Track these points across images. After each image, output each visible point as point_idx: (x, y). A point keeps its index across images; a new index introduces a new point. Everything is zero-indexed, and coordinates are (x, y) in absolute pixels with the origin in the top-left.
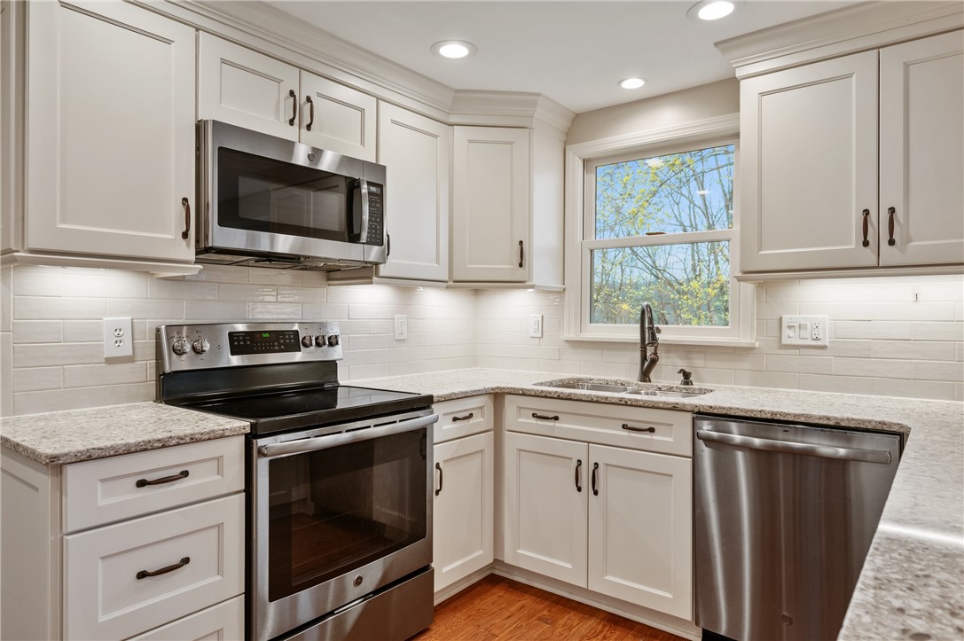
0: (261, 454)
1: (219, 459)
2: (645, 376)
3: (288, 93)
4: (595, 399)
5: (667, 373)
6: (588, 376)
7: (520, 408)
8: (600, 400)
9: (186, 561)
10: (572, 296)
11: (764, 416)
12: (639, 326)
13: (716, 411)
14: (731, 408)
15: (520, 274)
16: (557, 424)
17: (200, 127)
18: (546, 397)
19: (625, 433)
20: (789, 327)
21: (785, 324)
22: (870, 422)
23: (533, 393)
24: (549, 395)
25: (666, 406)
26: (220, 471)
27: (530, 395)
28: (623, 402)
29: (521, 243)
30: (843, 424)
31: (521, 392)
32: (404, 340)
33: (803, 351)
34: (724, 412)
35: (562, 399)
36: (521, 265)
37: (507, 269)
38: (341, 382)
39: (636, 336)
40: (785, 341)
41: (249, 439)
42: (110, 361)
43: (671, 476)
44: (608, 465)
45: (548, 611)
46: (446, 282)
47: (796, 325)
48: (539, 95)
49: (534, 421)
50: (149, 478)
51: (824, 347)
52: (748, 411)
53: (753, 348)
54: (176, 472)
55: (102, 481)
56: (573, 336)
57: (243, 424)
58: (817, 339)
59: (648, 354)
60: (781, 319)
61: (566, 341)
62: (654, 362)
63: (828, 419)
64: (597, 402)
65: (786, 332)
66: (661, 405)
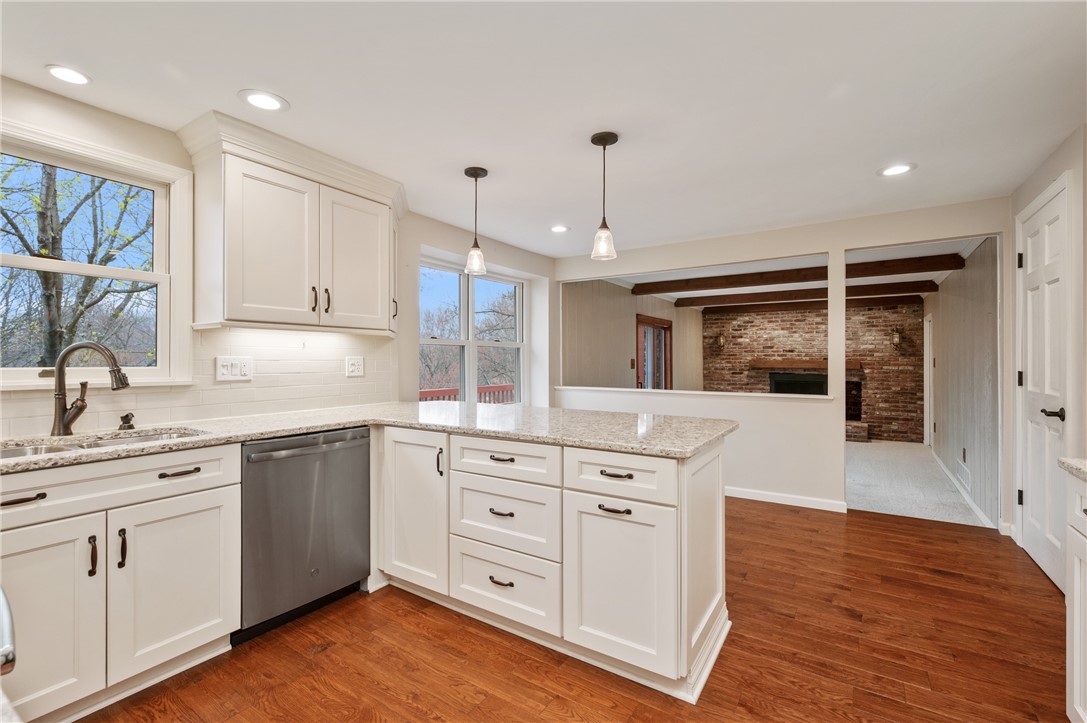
8: (132, 454)
13: (266, 436)
14: (278, 431)
16: (41, 504)
19: (165, 482)
20: (223, 366)
21: (219, 364)
25: (219, 442)
33: (234, 385)
34: (272, 435)
40: (220, 378)
43: (220, 507)
44: (137, 526)
47: (229, 364)
51: (249, 381)
53: (191, 386)
58: (245, 375)
59: (69, 403)
60: (215, 360)
62: (78, 411)
64: (128, 457)
65: (220, 370)
66: (213, 443)
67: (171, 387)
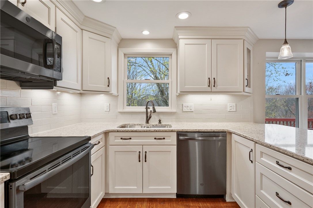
4: (146, 131)
5: (154, 121)
7: (115, 136)
8: (147, 131)
10: (121, 98)
11: (197, 131)
13: (184, 131)
14: (188, 130)
15: (107, 89)
16: (131, 140)
18: (127, 132)
20: (185, 107)
22: (221, 130)
23: (122, 131)
24: (128, 131)
27: (120, 132)
28: (155, 131)
29: (108, 78)
30: (215, 131)
31: (117, 131)
32: (56, 114)
33: (188, 113)
34: (186, 131)
35: (133, 132)
36: (108, 86)
37: (103, 86)
40: (184, 110)
43: (170, 151)
44: (149, 151)
45: (130, 205)
46: (80, 90)
48: (115, 28)
49: (122, 140)
52: (192, 130)
56: (121, 110)
58: (191, 110)
60: (183, 105)
61: (119, 112)
62: (150, 117)
63: (212, 130)
64: (147, 132)
66: (168, 131)
67: (171, 113)
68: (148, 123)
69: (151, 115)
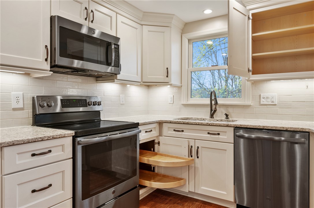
0: (79, 144)
1: (63, 146)
2: (212, 116)
3: (85, 8)
4: (198, 124)
5: (220, 116)
6: (191, 117)
7: (169, 128)
9: (50, 185)
10: (184, 89)
11: (260, 128)
12: (210, 99)
13: (243, 127)
15: (167, 80)
16: (183, 133)
17: (52, 18)
18: (179, 123)
19: (209, 135)
21: (262, 97)
22: (298, 128)
23: (174, 122)
24: (180, 123)
25: (224, 125)
26: (63, 150)
27: (173, 123)
28: (208, 124)
29: (167, 68)
30: (289, 129)
31: (169, 122)
32: (124, 104)
33: (268, 106)
34: (245, 127)
35: (185, 124)
36: (167, 76)
37: (162, 77)
38: (102, 119)
39: (209, 102)
40: (262, 103)
41: (74, 138)
42: (14, 109)
43: (226, 150)
44: (202, 147)
46: (140, 82)
47: (266, 97)
48: (174, 15)
49: (174, 132)
50: (36, 153)
51: (275, 105)
52: (254, 126)
53: (250, 106)
54: (47, 150)
55: (18, 154)
56: (185, 103)
57: (72, 132)
58: (273, 102)
59: (213, 109)
60: (260, 95)
61: (183, 105)
62: (215, 111)
63: (283, 128)
65: (262, 100)
66: (222, 125)
67: (244, 106)
68: (212, 118)
69: (216, 108)
